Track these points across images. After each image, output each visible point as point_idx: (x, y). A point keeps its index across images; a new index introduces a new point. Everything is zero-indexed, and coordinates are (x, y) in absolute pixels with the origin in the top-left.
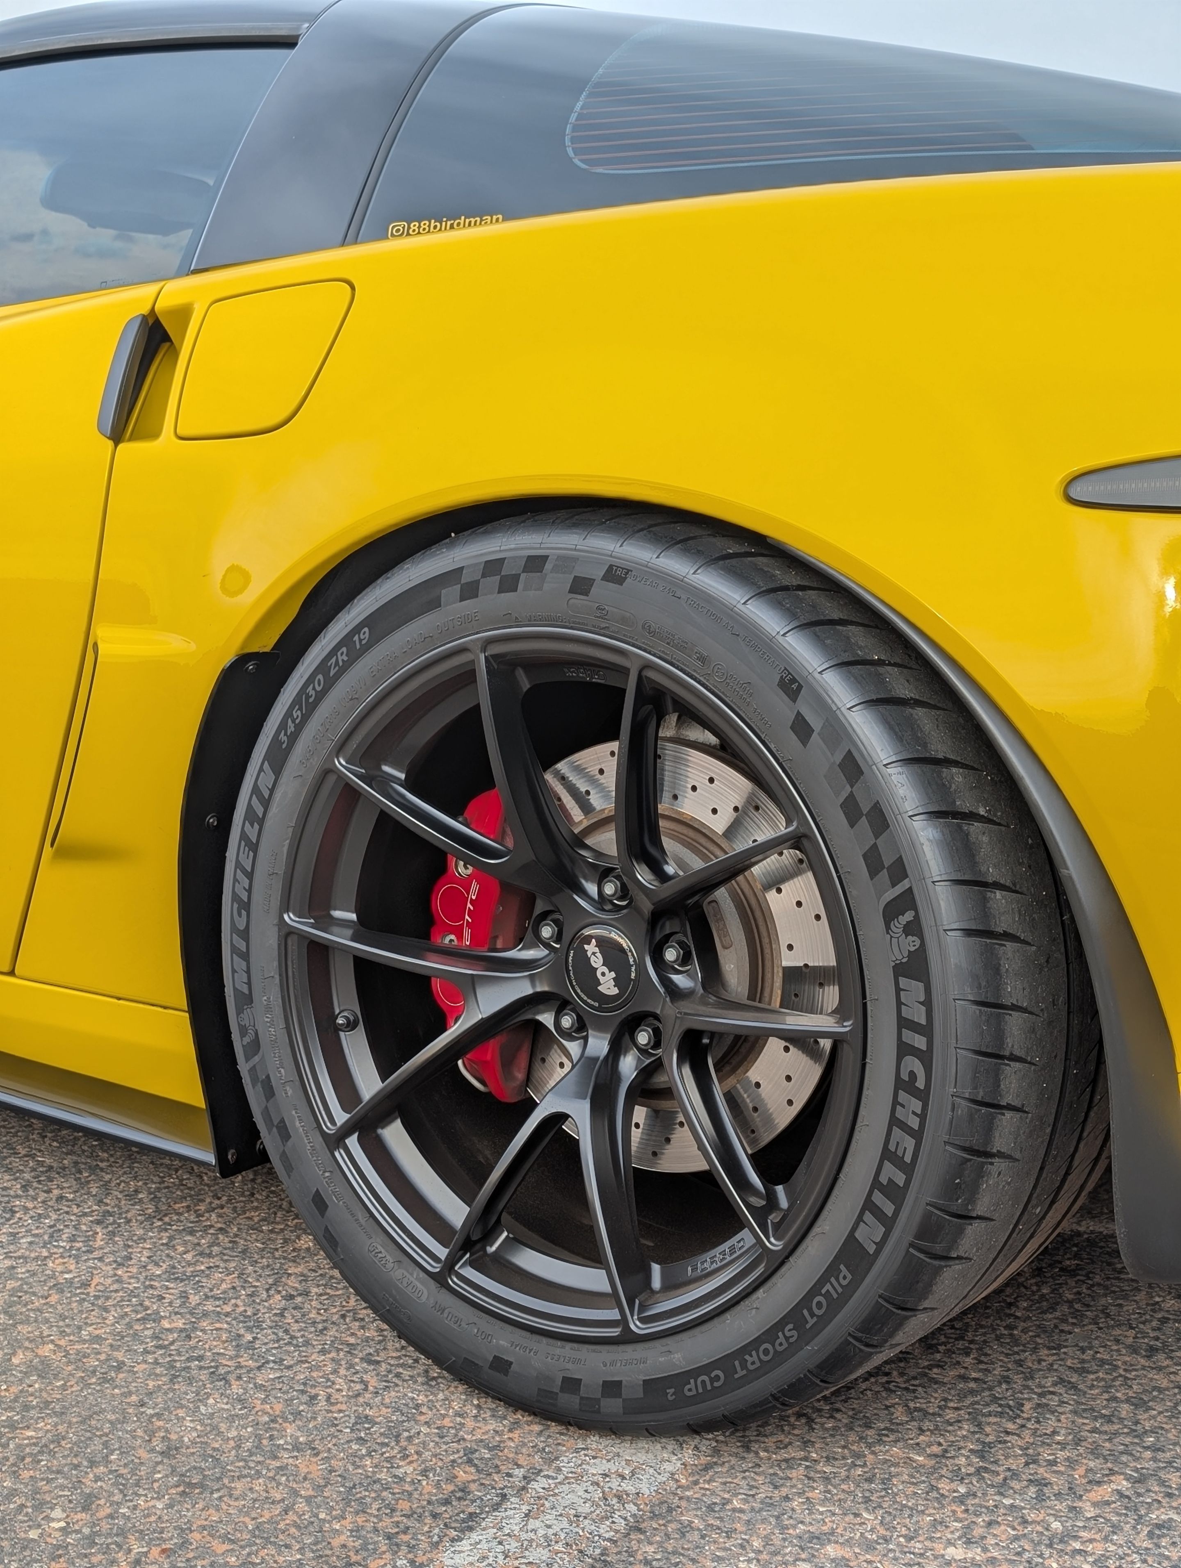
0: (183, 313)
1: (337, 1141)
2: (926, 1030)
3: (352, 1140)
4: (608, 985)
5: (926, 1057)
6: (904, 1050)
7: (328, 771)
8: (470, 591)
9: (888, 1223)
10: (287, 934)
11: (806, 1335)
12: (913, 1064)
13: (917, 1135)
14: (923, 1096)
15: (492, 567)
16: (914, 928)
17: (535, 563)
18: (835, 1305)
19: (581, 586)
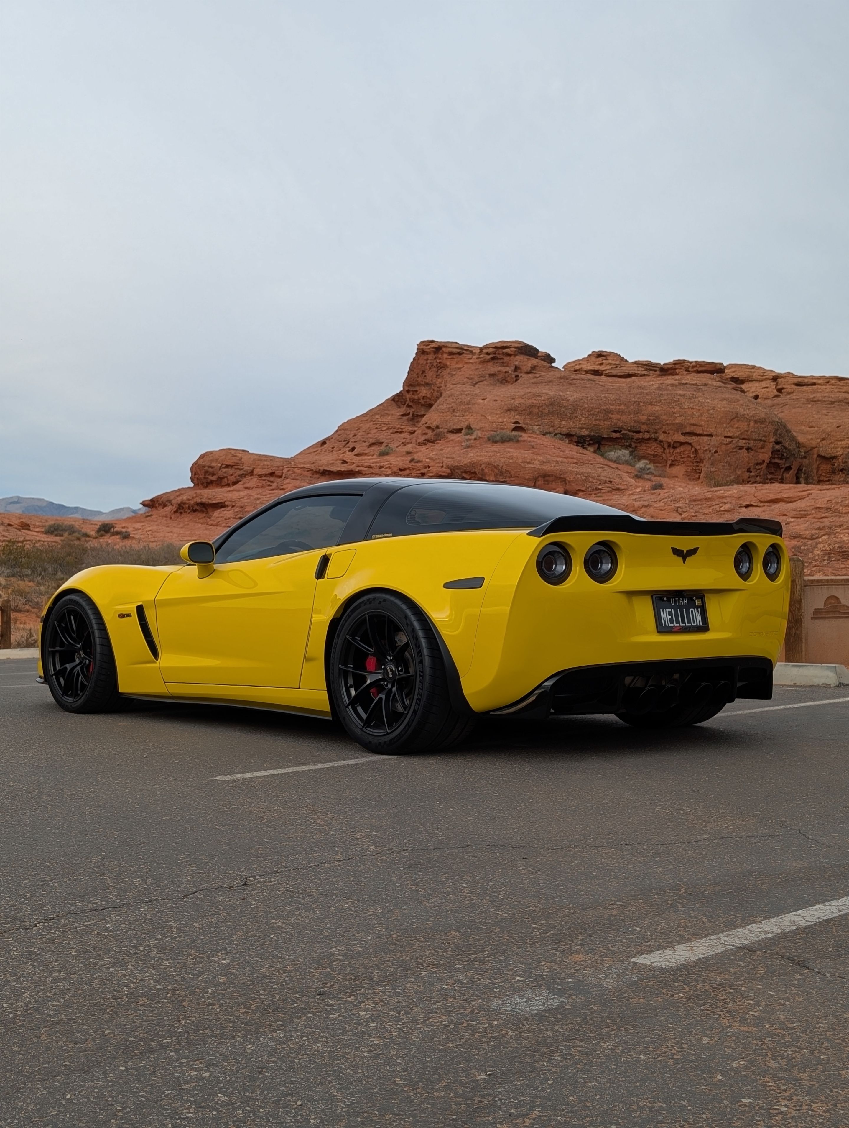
0: (331, 554)
1: (347, 707)
2: (422, 672)
3: (350, 707)
4: (391, 676)
5: (422, 676)
6: (420, 676)
7: (346, 638)
8: (365, 604)
9: (419, 705)
10: (340, 669)
11: (409, 727)
12: (421, 678)
13: (422, 689)
14: (422, 683)
15: (368, 600)
16: (421, 656)
17: (374, 599)
18: (413, 720)
19: (380, 603)
